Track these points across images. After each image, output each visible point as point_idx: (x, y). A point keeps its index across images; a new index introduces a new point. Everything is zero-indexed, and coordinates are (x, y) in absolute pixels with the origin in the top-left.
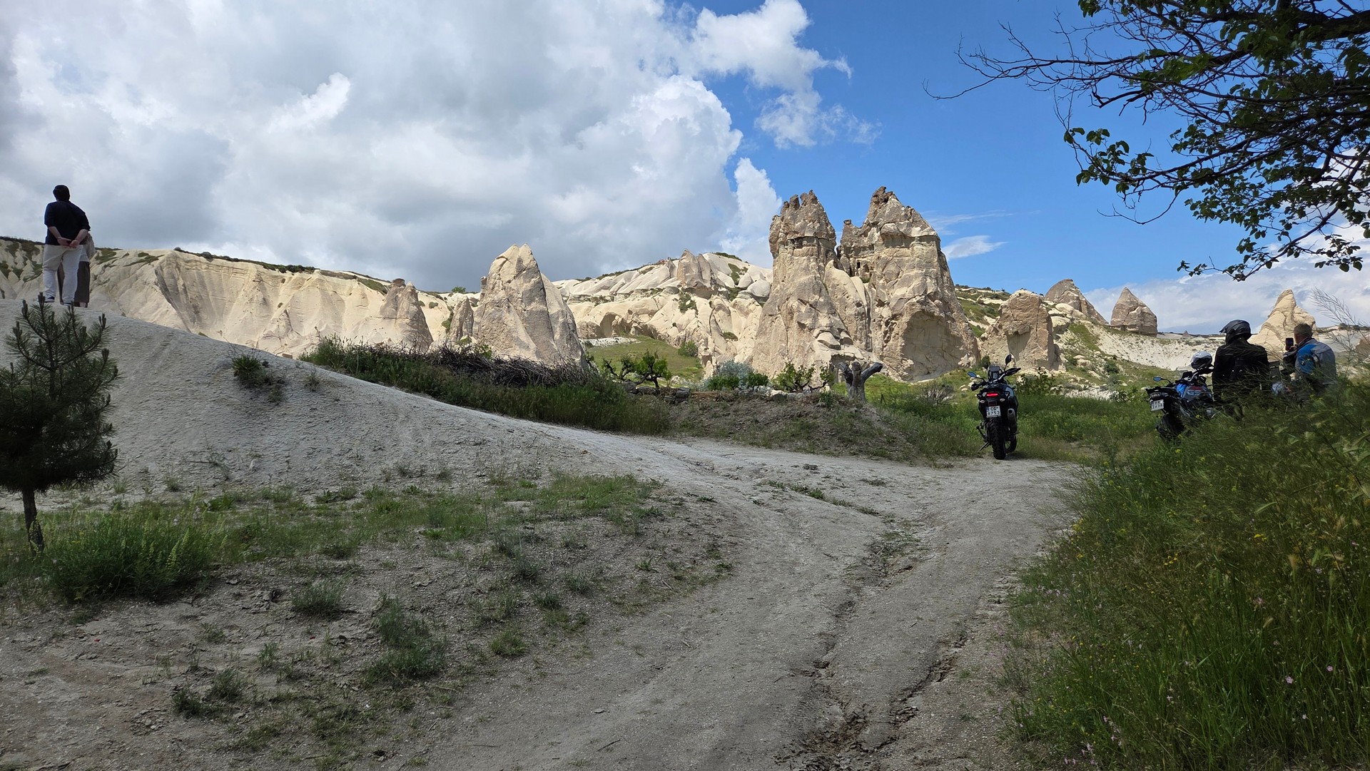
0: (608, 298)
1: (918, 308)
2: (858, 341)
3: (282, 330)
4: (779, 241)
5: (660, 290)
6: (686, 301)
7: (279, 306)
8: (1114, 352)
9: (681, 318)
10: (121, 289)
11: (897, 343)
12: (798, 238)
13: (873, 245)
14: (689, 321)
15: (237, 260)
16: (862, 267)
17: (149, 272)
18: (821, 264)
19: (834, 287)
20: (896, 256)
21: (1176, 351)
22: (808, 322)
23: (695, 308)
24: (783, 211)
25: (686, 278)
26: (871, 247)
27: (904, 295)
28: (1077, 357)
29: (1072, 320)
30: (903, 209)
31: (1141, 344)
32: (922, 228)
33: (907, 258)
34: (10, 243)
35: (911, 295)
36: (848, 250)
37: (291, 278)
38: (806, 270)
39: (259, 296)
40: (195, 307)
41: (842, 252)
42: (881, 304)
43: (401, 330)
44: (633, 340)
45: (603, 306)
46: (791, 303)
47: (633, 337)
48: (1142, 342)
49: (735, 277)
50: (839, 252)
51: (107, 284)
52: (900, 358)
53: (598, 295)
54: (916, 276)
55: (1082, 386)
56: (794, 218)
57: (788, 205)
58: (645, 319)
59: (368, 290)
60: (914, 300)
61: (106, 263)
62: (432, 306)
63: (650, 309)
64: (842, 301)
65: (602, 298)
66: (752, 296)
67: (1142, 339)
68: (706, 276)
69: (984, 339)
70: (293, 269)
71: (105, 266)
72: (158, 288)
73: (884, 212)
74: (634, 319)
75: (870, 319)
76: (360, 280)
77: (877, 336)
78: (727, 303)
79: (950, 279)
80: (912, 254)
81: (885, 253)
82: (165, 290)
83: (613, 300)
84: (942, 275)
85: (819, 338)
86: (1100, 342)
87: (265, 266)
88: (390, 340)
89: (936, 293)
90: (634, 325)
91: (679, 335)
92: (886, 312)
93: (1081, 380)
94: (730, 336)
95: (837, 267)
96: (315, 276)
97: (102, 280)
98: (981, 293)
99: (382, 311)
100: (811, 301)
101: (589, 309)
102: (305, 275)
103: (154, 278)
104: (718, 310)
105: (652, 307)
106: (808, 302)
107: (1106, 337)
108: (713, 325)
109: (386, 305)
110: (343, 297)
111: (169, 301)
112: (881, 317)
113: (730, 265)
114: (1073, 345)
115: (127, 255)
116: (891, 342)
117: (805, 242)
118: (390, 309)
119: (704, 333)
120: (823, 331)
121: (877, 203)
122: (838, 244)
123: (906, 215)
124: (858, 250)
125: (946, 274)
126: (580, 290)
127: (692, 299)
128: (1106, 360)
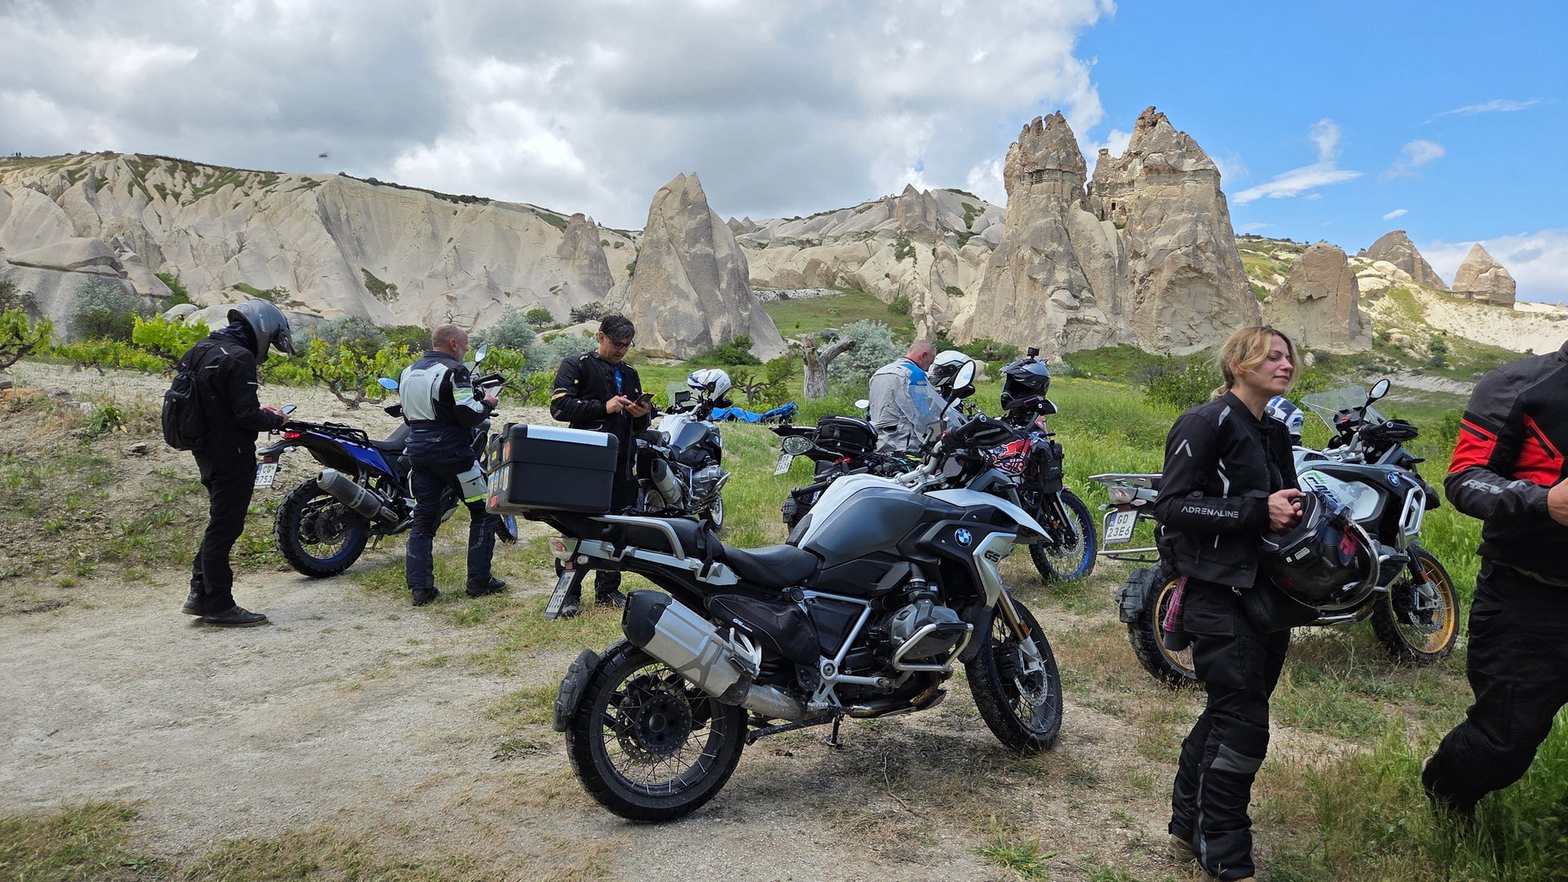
0: (816, 242)
1: (1183, 262)
2: (1103, 302)
3: (450, 267)
4: (1014, 174)
5: (875, 233)
6: (904, 247)
7: (449, 241)
8: (1445, 326)
9: (895, 267)
10: (281, 217)
11: (1153, 305)
12: (1038, 171)
13: (1133, 180)
14: (904, 272)
15: (405, 188)
16: (1117, 208)
17: (310, 198)
18: (1065, 205)
19: (1078, 233)
20: (1161, 196)
21: (1531, 327)
22: (1041, 277)
23: (914, 256)
24: (1021, 138)
25: (907, 218)
26: (1131, 183)
27: (1166, 246)
28: (1390, 331)
29: (1393, 283)
30: (1175, 135)
31: (1483, 317)
32: (1197, 161)
33: (1174, 198)
34: (170, 163)
35: (1175, 246)
36: (1101, 187)
37: (463, 210)
38: (1045, 211)
39: (427, 228)
40: (358, 240)
41: (1093, 190)
42: (1137, 256)
43: (578, 272)
44: (837, 292)
45: (809, 250)
46: (1023, 252)
47: (839, 289)
48: (1486, 314)
49: (968, 220)
50: (1090, 189)
51: (266, 212)
52: (1155, 325)
53: (804, 237)
54: (1184, 222)
55: (1389, 368)
56: (1035, 146)
57: (1029, 129)
58: (853, 268)
59: (546, 226)
60: (1179, 252)
61: (268, 188)
62: (617, 246)
63: (860, 256)
64: (1087, 251)
65: (808, 241)
66: (986, 242)
67: (1486, 310)
68: (931, 217)
69: (1267, 303)
70: (466, 199)
71: (267, 192)
72: (318, 217)
73: (1150, 139)
74: (840, 268)
75: (1121, 274)
76: (538, 214)
77: (1128, 295)
78: (954, 252)
79: (1229, 227)
80: (1182, 192)
81: (1147, 191)
82: (326, 221)
83: (821, 244)
84: (1219, 221)
85: (1053, 297)
86: (1428, 312)
87: (436, 195)
88: (566, 284)
89: (1207, 243)
90: (840, 275)
91: (892, 287)
92: (1140, 267)
93: (1390, 361)
94: (954, 291)
95: (1085, 209)
96: (489, 208)
97: (263, 207)
98: (1277, 245)
99: (560, 249)
100: (1048, 250)
101: (792, 254)
102: (478, 207)
103: (315, 206)
104: (942, 259)
105: (863, 253)
106: (1044, 251)
107: (1437, 306)
108: (934, 278)
109: (564, 244)
110: (519, 233)
111: (329, 231)
112: (1135, 272)
113: (963, 204)
114: (1389, 315)
115: (290, 179)
116: (1145, 304)
117: (1045, 176)
118: (569, 248)
119: (919, 285)
120: (1059, 288)
121: (1143, 127)
122: (1090, 178)
123: (1179, 143)
124: (1115, 187)
125: (1224, 219)
126: (786, 231)
127: (912, 244)
128: (1432, 335)
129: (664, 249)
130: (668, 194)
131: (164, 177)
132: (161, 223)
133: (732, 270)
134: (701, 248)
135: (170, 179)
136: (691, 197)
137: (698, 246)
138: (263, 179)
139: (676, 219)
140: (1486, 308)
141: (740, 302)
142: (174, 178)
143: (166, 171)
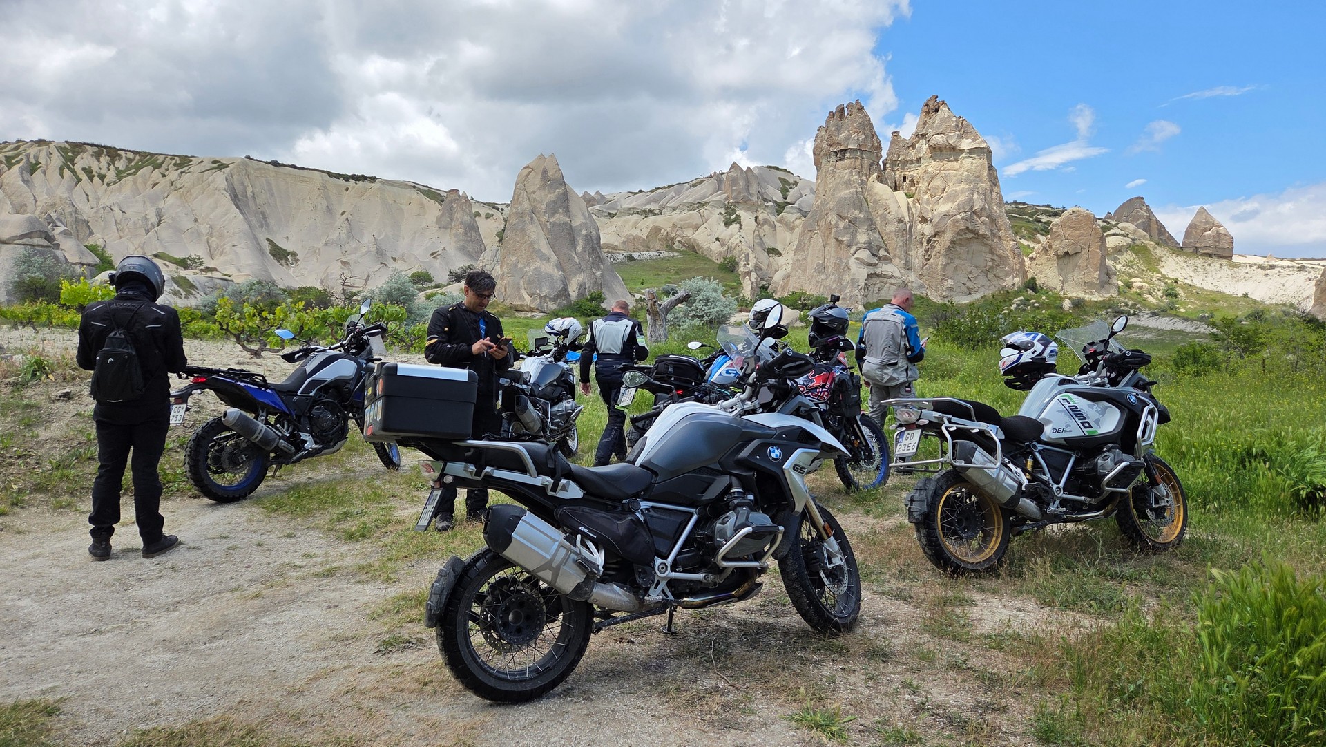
0: (657, 212)
1: (962, 225)
2: (897, 259)
3: (343, 236)
4: (822, 153)
5: (706, 204)
6: (731, 215)
7: (342, 214)
8: (1177, 275)
9: (723, 232)
10: (195, 195)
11: (938, 262)
12: (842, 150)
13: (920, 158)
14: (732, 236)
15: (303, 168)
16: (907, 181)
17: (220, 178)
18: (864, 178)
19: (875, 202)
20: (944, 170)
21: (1247, 275)
22: (845, 239)
23: (740, 223)
24: (827, 122)
25: (733, 191)
26: (919, 160)
27: (948, 212)
28: (1133, 280)
29: (1134, 240)
30: (954, 119)
31: (1207, 267)
32: (974, 140)
33: (954, 172)
34: (96, 149)
35: (956, 212)
36: (894, 163)
37: (354, 187)
38: (848, 184)
39: (322, 203)
40: (263, 214)
41: (888, 165)
42: (924, 220)
43: (454, 239)
44: (676, 254)
45: (651, 218)
46: (830, 218)
47: (677, 251)
48: (1209, 265)
49: (784, 192)
50: (884, 165)
51: (182, 190)
52: (940, 278)
53: (647, 208)
54: (962, 192)
55: (1132, 311)
56: (839, 130)
57: (833, 115)
58: (689, 233)
59: (426, 199)
60: (959, 217)
61: (183, 170)
62: (488, 216)
63: (694, 223)
64: (883, 217)
65: (650, 211)
66: (800, 210)
67: (1209, 262)
68: (754, 189)
69: (1032, 259)
70: (357, 178)
71: (182, 173)
72: (227, 195)
73: (934, 123)
74: (678, 233)
75: (911, 236)
76: (419, 190)
77: (917, 253)
78: (773, 218)
79: (1000, 196)
80: (961, 167)
81: (932, 166)
82: (235, 197)
83: (661, 213)
84: (992, 191)
85: (856, 256)
86: (1163, 264)
87: (330, 174)
88: (444, 249)
89: (982, 209)
90: (678, 239)
91: (721, 249)
92: (927, 229)
93: (1132, 305)
94: (773, 252)
95: (881, 182)
96: (376, 185)
97: (179, 186)
98: (1039, 210)
99: (438, 220)
100: (851, 216)
101: (637, 222)
102: (367, 184)
103: (224, 185)
104: (763, 224)
105: (697, 221)
106: (847, 217)
107: (1170, 259)
108: (757, 241)
109: (442, 215)
110: (403, 206)
111: (237, 207)
112: (923, 234)
113: (780, 179)
114: (1131, 267)
115: (202, 162)
116: (931, 260)
117: (848, 155)
118: (446, 219)
119: (744, 248)
120: (860, 248)
121: (928, 113)
122: (884, 156)
123: (957, 126)
124: (905, 163)
125: (996, 189)
126: (631, 202)
127: (737, 213)
128: (1166, 283)
129: (527, 219)
130: (530, 172)
131: (91, 162)
132: (88, 200)
133: (587, 236)
134: (559, 218)
135: (96, 162)
136: (550, 174)
137: (557, 216)
138: (178, 162)
139: (538, 192)
140: (1210, 260)
141: (593, 263)
142: (99, 161)
143: (92, 156)
